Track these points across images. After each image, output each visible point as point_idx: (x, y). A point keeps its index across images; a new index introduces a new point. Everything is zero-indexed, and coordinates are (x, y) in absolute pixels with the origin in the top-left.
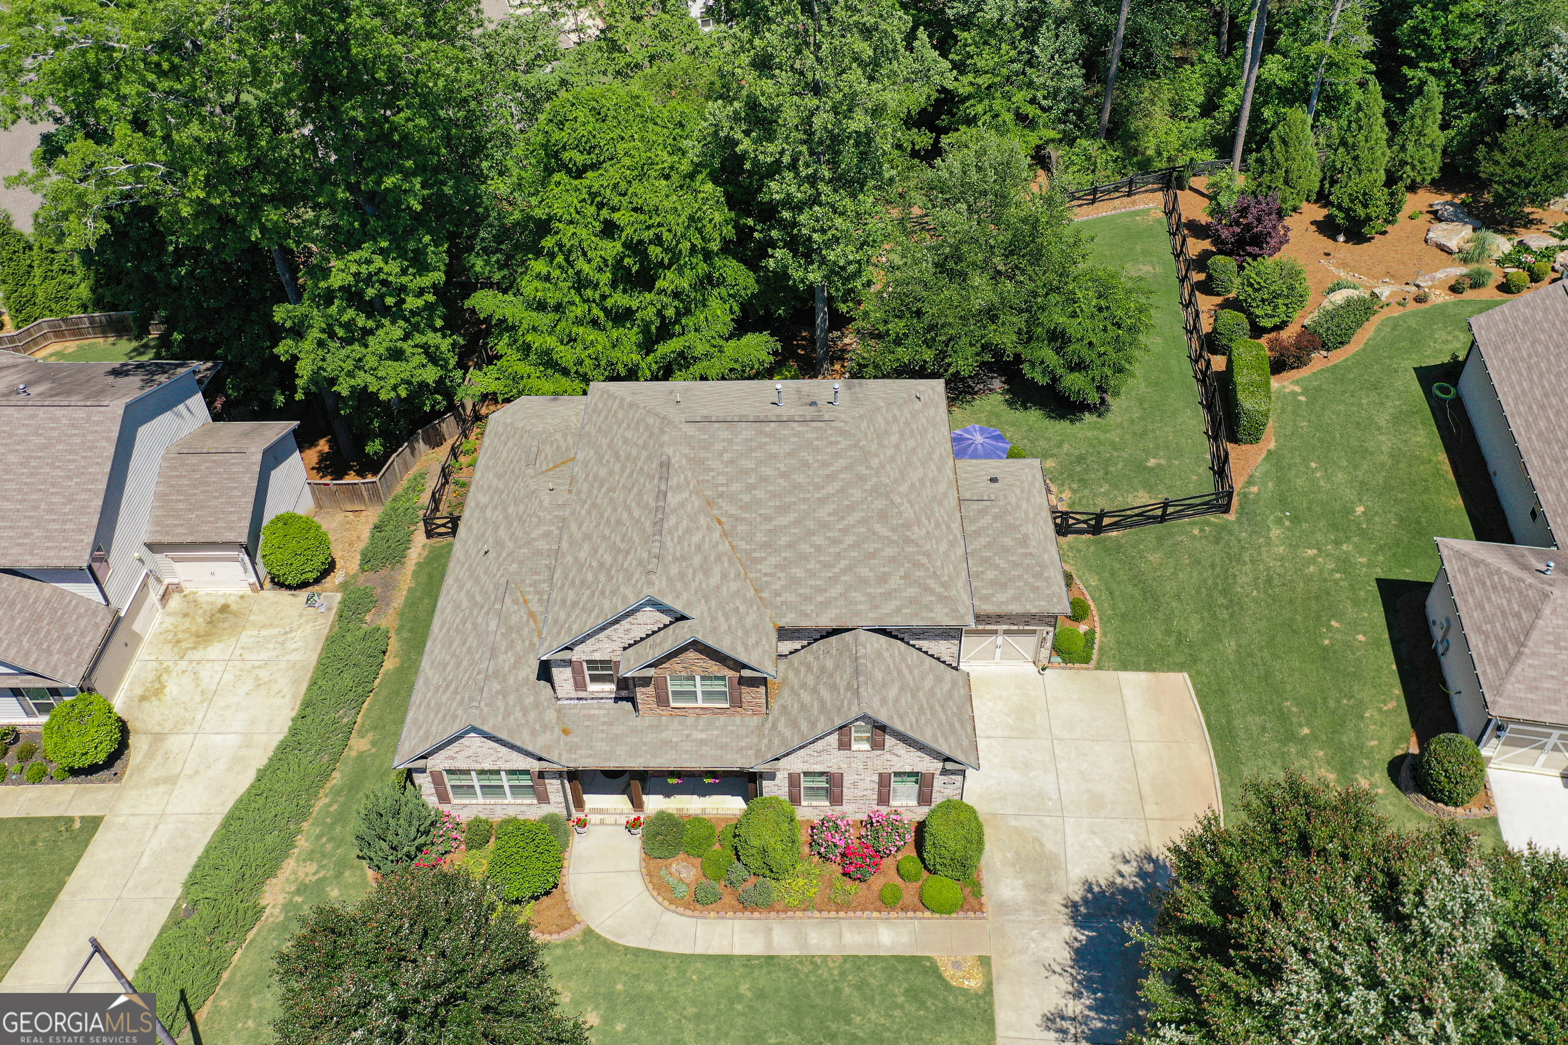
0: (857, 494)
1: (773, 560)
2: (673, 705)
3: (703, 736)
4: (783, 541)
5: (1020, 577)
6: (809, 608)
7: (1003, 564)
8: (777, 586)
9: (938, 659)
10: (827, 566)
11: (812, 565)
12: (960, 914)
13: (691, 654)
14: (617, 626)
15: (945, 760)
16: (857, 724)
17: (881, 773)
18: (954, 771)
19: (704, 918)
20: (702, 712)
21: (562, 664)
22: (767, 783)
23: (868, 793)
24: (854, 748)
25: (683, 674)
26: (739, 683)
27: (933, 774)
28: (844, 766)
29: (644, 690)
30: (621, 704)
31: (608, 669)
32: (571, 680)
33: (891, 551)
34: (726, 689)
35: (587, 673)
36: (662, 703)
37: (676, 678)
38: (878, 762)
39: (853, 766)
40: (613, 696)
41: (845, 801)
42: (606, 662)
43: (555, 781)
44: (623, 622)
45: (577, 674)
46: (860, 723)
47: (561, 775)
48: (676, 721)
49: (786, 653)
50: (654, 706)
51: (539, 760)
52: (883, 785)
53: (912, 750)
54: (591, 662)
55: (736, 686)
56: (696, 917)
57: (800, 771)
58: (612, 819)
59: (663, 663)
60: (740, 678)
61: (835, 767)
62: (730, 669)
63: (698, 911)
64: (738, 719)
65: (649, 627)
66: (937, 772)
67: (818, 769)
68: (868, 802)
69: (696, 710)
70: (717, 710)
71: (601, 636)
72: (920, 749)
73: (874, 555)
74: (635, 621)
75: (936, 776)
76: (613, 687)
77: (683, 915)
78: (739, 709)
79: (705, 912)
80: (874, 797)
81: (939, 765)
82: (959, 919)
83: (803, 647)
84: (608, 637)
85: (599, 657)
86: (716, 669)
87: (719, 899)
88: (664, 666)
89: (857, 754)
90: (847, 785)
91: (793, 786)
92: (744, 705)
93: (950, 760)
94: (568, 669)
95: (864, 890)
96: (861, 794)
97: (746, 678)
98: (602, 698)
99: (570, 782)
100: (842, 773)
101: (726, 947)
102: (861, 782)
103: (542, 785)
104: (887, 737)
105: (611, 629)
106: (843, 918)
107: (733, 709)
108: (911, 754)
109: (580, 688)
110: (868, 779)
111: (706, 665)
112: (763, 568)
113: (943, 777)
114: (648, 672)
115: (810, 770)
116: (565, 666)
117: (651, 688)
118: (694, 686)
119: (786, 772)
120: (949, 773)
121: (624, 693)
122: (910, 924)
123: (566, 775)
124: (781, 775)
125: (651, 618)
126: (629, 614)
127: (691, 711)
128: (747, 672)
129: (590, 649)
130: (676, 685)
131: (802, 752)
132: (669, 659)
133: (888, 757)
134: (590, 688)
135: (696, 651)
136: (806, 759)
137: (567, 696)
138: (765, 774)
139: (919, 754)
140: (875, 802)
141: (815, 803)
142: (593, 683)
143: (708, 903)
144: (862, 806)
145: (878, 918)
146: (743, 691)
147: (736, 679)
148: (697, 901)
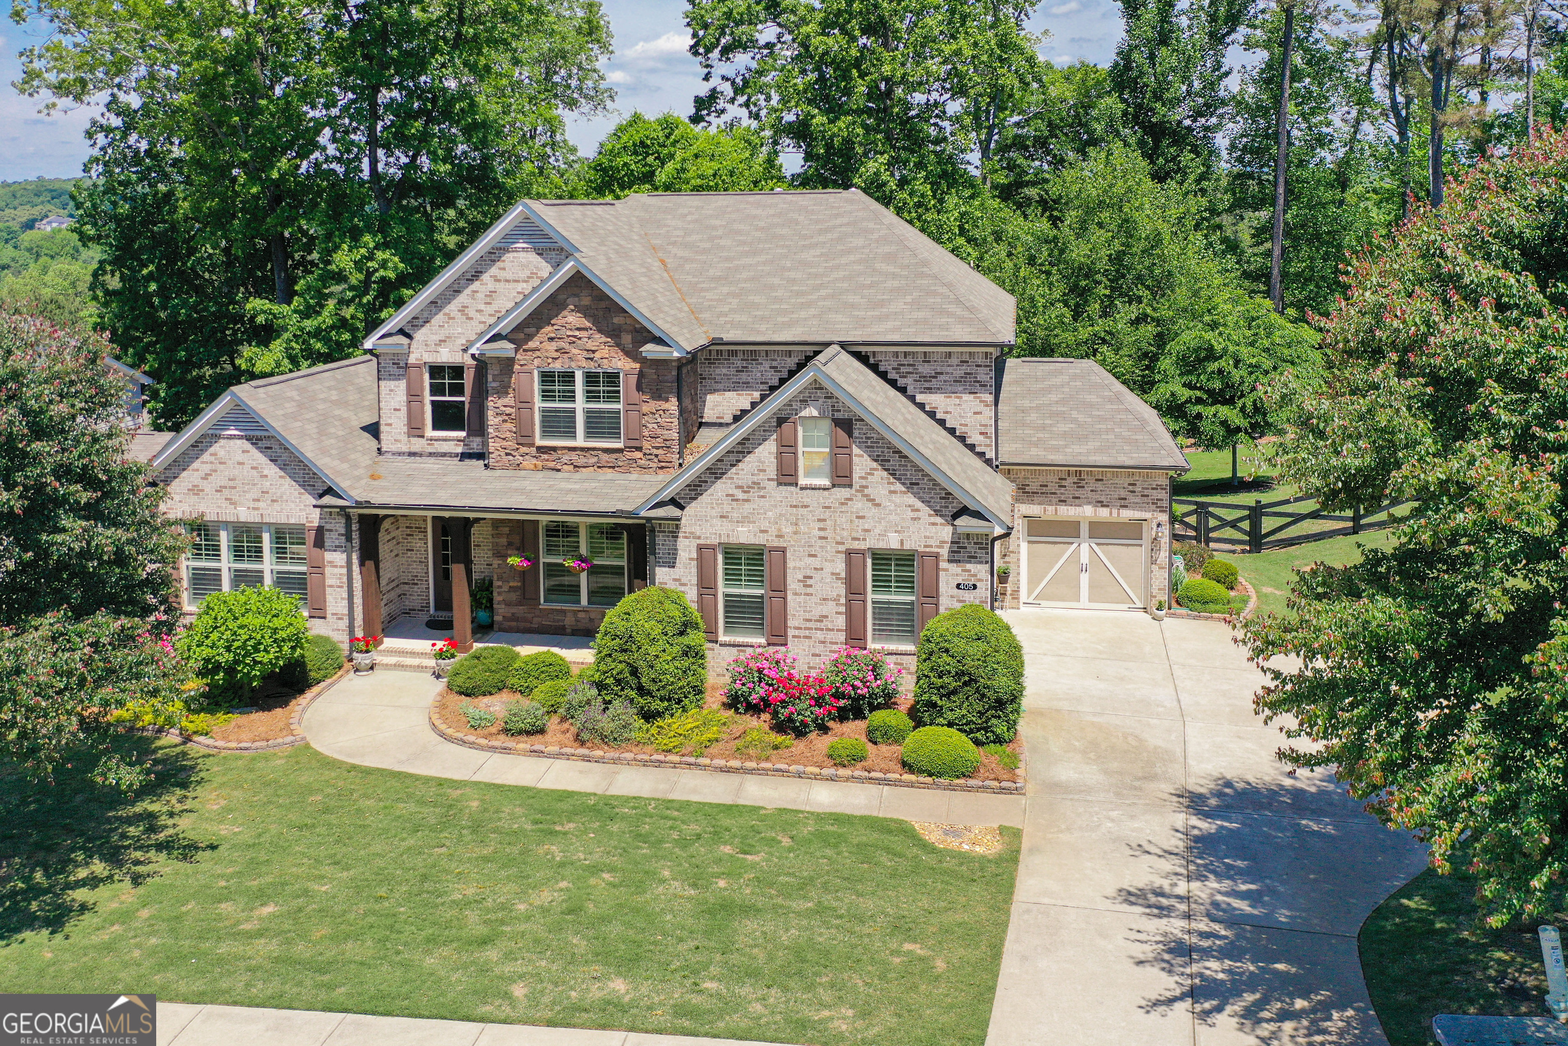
0: (859, 242)
1: (725, 290)
2: (539, 442)
3: (577, 486)
4: (745, 275)
8: (726, 309)
9: (962, 439)
10: (799, 294)
11: (779, 293)
12: (971, 782)
13: (571, 318)
14: (476, 285)
15: (955, 516)
16: (805, 413)
17: (849, 553)
18: (971, 548)
19: (506, 750)
20: (582, 461)
21: (394, 370)
22: (662, 574)
23: (830, 608)
24: (802, 481)
25: (557, 366)
26: (639, 388)
27: (937, 556)
28: (787, 529)
29: (500, 403)
30: (468, 462)
31: (458, 390)
32: (404, 409)
33: (896, 283)
34: (620, 406)
35: (428, 398)
36: (524, 438)
37: (547, 377)
38: (842, 520)
39: (803, 528)
40: (460, 450)
41: (791, 633)
42: (457, 371)
43: (339, 558)
44: (485, 277)
45: (413, 396)
46: (811, 411)
47: (349, 538)
48: (540, 475)
49: (728, 419)
50: (511, 444)
51: (321, 496)
52: (854, 590)
53: (899, 487)
54: (436, 371)
55: (636, 396)
56: (493, 749)
57: (716, 541)
58: (416, 661)
59: (530, 337)
60: (641, 375)
61: (773, 531)
62: (627, 354)
63: (503, 741)
64: (634, 476)
65: (520, 287)
66: (944, 552)
67: (744, 535)
68: (830, 636)
69: (574, 456)
70: (605, 457)
71: (453, 308)
72: (912, 486)
73: (870, 286)
74: (502, 275)
75: (943, 565)
76: (463, 434)
77: (472, 745)
78: (638, 455)
79: (510, 742)
80: (841, 622)
81: (946, 532)
82: (969, 789)
83: (754, 405)
84: (463, 310)
85: (447, 356)
86: (604, 352)
87: (542, 731)
88: (531, 344)
89: (808, 497)
90: (793, 584)
91: (706, 585)
92: (646, 445)
93: (964, 511)
94: (402, 384)
95: (800, 746)
96: (817, 612)
97: (650, 372)
98: (444, 455)
99: (362, 564)
100: (783, 551)
101: (527, 780)
102: (817, 576)
103: (319, 568)
104: (856, 450)
105: (467, 291)
106: (751, 771)
107: (629, 455)
108: (897, 499)
109: (415, 430)
110: (828, 568)
111: (590, 345)
112: (709, 295)
113: (954, 568)
114: (505, 348)
115: (733, 540)
116: (397, 378)
117: (509, 400)
118: (572, 398)
119: (694, 543)
120: (963, 555)
121: (476, 444)
122: (873, 789)
123: (356, 542)
124: (686, 550)
125: (523, 266)
126: (494, 255)
127: (565, 458)
128: (650, 350)
129: (436, 338)
130: (547, 395)
131: (719, 489)
132: (539, 328)
133: (859, 505)
134: (430, 432)
135: (578, 309)
136: (727, 508)
137: (394, 448)
138: (660, 539)
139: (911, 499)
140: (842, 637)
141: (740, 639)
142: (435, 427)
143: (520, 732)
144: (819, 649)
145: (816, 777)
146: (645, 408)
147: (633, 380)
148: (506, 731)
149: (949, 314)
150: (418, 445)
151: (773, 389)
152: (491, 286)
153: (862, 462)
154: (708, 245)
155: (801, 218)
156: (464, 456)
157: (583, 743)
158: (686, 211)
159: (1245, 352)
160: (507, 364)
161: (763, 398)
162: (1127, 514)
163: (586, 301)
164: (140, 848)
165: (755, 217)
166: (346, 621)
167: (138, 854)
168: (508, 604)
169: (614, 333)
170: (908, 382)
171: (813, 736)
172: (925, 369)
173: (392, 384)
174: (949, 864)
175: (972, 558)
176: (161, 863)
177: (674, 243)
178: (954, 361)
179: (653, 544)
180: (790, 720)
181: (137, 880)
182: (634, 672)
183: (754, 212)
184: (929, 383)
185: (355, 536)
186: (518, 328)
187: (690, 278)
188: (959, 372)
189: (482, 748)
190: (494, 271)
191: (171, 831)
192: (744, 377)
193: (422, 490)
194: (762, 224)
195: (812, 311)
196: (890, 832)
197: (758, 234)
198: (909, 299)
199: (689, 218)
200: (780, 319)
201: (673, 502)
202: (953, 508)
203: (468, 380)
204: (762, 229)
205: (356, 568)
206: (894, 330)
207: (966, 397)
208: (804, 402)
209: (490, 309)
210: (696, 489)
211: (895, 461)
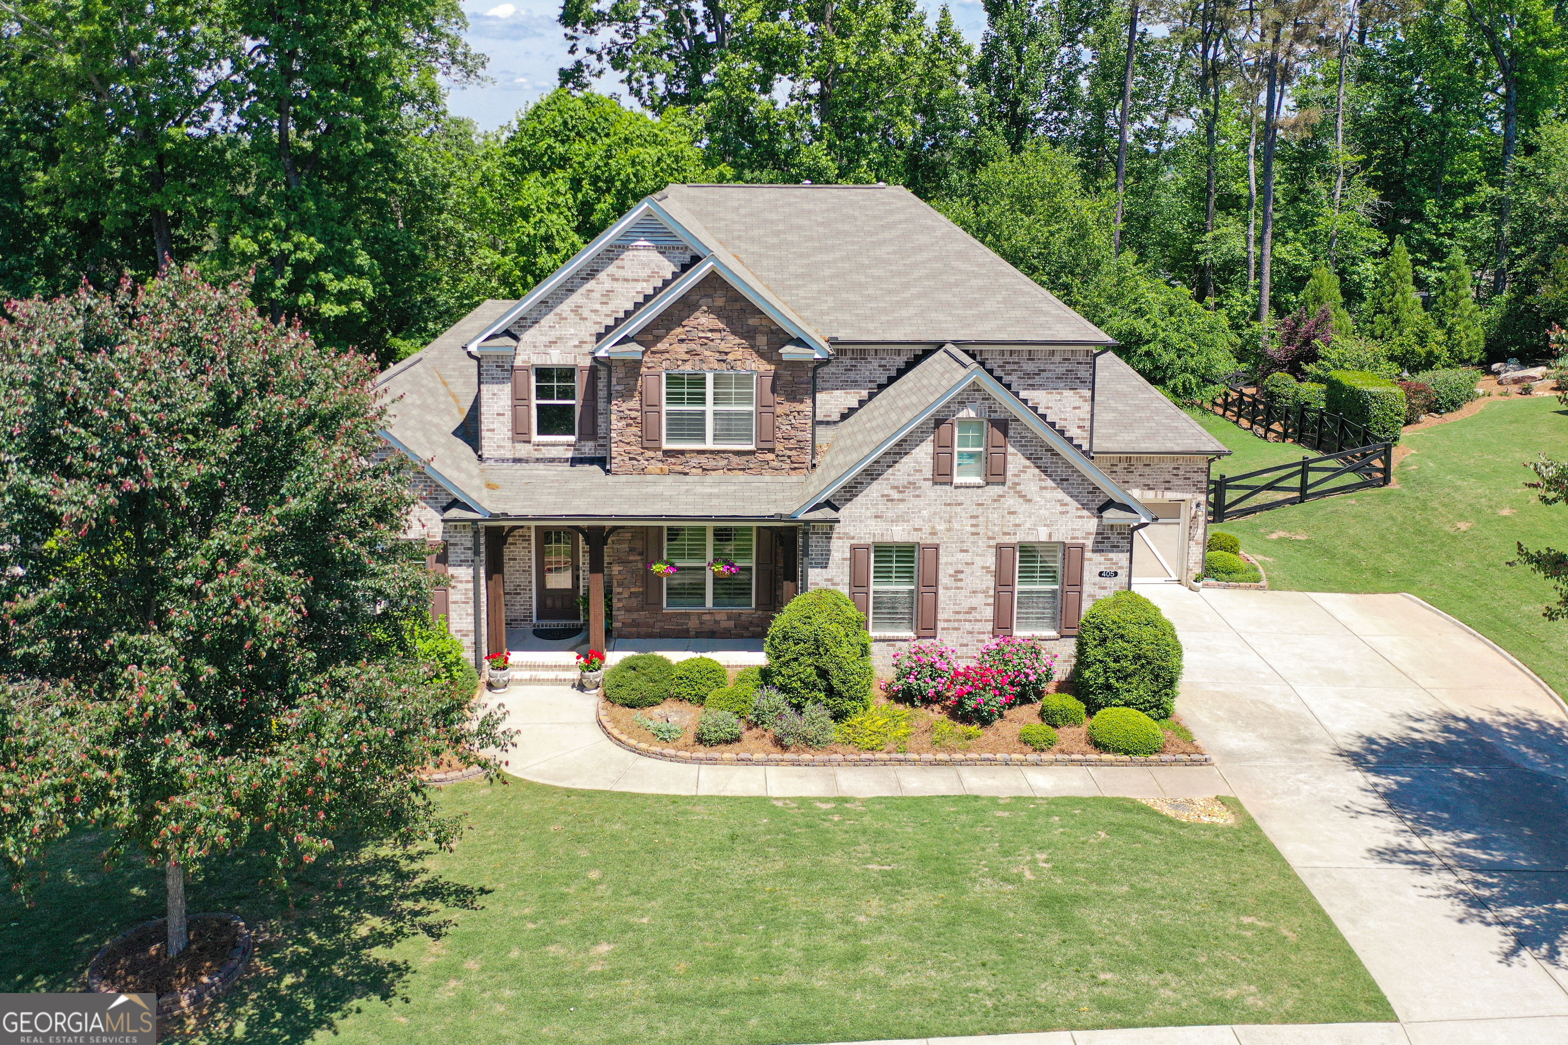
0: (924, 239)
2: (666, 446)
3: (715, 490)
4: (827, 272)
5: (1148, 419)
6: (871, 326)
7: (1120, 407)
8: (824, 307)
10: (890, 292)
11: (871, 291)
12: (1164, 757)
13: (704, 320)
14: (591, 285)
15: (1102, 509)
16: (963, 414)
17: (999, 548)
18: (1114, 538)
19: (713, 761)
20: (712, 464)
21: (498, 373)
22: (815, 576)
23: (979, 600)
24: (957, 480)
25: (687, 368)
26: (774, 390)
27: (1082, 547)
28: (941, 527)
29: (624, 406)
30: (579, 467)
31: (567, 393)
32: (508, 414)
33: (979, 282)
34: (752, 408)
35: (534, 402)
36: (649, 441)
37: (673, 380)
38: (994, 516)
39: (956, 526)
40: (570, 455)
41: (940, 625)
42: (567, 373)
43: (464, 573)
44: (602, 276)
45: (519, 399)
46: (968, 413)
47: (477, 553)
48: (670, 479)
49: (836, 417)
50: (636, 449)
51: (445, 509)
52: (1002, 581)
53: (1050, 483)
54: (543, 373)
55: (769, 397)
56: (699, 761)
57: (869, 540)
58: (551, 675)
59: (658, 339)
60: (776, 377)
61: (927, 529)
62: (762, 355)
63: (702, 752)
64: (767, 478)
65: (640, 286)
66: (1089, 543)
67: (899, 534)
68: (978, 627)
69: (702, 459)
70: (735, 460)
71: (565, 308)
72: (1062, 482)
73: (957, 284)
74: (620, 273)
75: (1088, 555)
76: (572, 439)
77: (672, 759)
78: (770, 456)
79: (714, 753)
80: (989, 612)
81: (1092, 524)
82: (1162, 763)
83: (862, 403)
84: (576, 310)
85: (556, 358)
86: (738, 354)
87: (738, 739)
88: (660, 346)
89: (961, 496)
90: (944, 579)
91: (857, 583)
92: (779, 447)
93: (1110, 504)
94: (507, 388)
95: (987, 735)
96: (966, 604)
97: (786, 374)
98: (552, 460)
99: (488, 577)
100: (937, 548)
101: (755, 790)
102: (967, 570)
103: (442, 584)
104: (1010, 449)
105: (582, 290)
106: (960, 763)
107: (760, 456)
108: (1048, 494)
109: (519, 434)
110: (979, 561)
111: (723, 347)
112: (801, 293)
113: (1098, 557)
114: (634, 350)
115: (887, 539)
116: (501, 381)
117: (634, 403)
118: (703, 401)
119: (848, 543)
120: (1107, 544)
121: (588, 448)
122: (1081, 771)
123: (483, 556)
124: (839, 550)
125: (644, 265)
126: (612, 253)
127: (694, 461)
128: (789, 352)
129: (546, 339)
130: (673, 398)
131: (875, 490)
132: (669, 330)
133: (1011, 502)
134: (536, 438)
135: (711, 310)
136: (882, 508)
137: (497, 454)
138: (813, 540)
139: (1060, 495)
140: (989, 627)
141: (889, 634)
142: (540, 432)
143: (719, 742)
144: (967, 639)
145: (1021, 763)
146: (779, 410)
147: (768, 382)
148: (701, 740)
149: (1045, 314)
150: (523, 450)
151: (881, 387)
152: (608, 285)
153: (1016, 461)
154: (775, 240)
155: (857, 214)
156: (574, 461)
157: (785, 748)
158: (736, 204)
159: (1175, 338)
160: (633, 367)
161: (871, 396)
162: (1171, 495)
163: (720, 302)
164: (404, 897)
165: (810, 212)
166: (472, 638)
167: (408, 904)
168: (628, 610)
169: (748, 335)
170: (1013, 379)
171: (997, 723)
172: (1030, 367)
173: (495, 388)
174: (1208, 836)
175: (1115, 548)
176: (439, 911)
177: (739, 238)
178: (1057, 358)
179: (806, 546)
180: (976, 710)
181: (434, 932)
182: (823, 673)
183: (807, 206)
184: (1033, 380)
185: (483, 549)
186: (646, 330)
187: (772, 275)
188: (1061, 369)
189: (685, 761)
190: (611, 269)
191: (424, 877)
192: (852, 375)
193: (552, 499)
194: (820, 219)
195: (912, 311)
196: (1129, 811)
197: (821, 230)
198: (999, 298)
199: (742, 211)
200: (884, 318)
201: (828, 504)
202: (1100, 501)
203: (580, 384)
204: (822, 224)
205: (483, 582)
206: (1000, 329)
207: (1068, 393)
208: (962, 404)
209: (606, 309)
210: (851, 490)
211: (1047, 459)
